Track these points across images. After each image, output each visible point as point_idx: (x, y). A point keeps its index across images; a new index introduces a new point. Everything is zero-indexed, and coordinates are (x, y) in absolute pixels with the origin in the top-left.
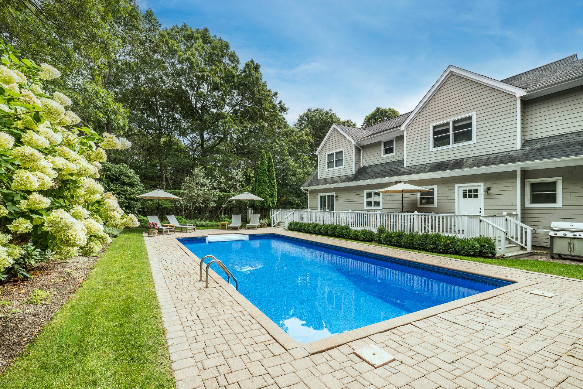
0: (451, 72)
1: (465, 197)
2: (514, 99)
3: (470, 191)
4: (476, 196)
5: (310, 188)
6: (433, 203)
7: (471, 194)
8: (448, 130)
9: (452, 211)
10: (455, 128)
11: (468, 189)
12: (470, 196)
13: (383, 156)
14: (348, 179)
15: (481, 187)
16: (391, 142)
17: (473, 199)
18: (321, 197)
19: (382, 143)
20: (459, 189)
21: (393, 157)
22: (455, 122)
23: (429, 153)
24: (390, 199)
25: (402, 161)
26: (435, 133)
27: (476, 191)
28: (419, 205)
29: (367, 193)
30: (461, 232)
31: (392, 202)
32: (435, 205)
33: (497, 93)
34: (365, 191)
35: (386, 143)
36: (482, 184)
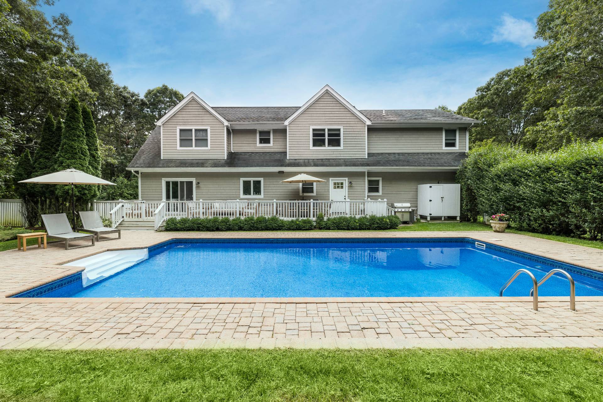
0: (327, 90)
1: (335, 188)
2: (364, 125)
3: (338, 184)
4: (342, 187)
5: (141, 170)
6: (312, 192)
7: (339, 186)
8: (324, 135)
9: (327, 198)
10: (329, 135)
11: (337, 182)
12: (338, 187)
13: (258, 145)
14: (216, 163)
15: (345, 181)
16: (268, 133)
17: (340, 190)
18: (168, 183)
19: (258, 131)
20: (332, 181)
21: (270, 148)
22: (329, 130)
23: (309, 150)
24: (273, 188)
25: (285, 153)
26: (314, 135)
27: (342, 184)
28: (301, 194)
29: (244, 182)
30: (334, 213)
31: (274, 191)
32: (314, 194)
33: (355, 118)
34: (241, 179)
35: (261, 133)
36: (347, 179)
